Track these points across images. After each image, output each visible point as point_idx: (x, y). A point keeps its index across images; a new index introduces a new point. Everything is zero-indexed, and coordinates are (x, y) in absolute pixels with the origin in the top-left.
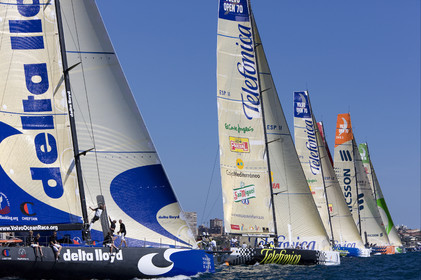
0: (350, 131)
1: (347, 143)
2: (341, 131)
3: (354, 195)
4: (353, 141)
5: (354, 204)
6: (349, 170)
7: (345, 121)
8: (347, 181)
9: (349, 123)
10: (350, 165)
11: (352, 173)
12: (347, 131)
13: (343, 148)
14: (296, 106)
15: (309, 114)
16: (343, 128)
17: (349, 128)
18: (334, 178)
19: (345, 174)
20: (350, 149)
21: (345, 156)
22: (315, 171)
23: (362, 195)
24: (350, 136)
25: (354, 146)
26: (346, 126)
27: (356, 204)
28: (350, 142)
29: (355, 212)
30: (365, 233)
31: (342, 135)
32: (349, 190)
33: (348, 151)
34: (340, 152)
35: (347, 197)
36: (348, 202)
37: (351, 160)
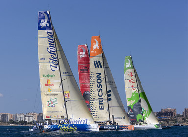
0: (100, 48)
1: (99, 55)
2: (94, 48)
3: (104, 91)
4: (103, 54)
5: (105, 97)
6: (100, 74)
7: (97, 41)
8: (99, 81)
9: (100, 43)
10: (101, 70)
11: (103, 76)
13: (96, 59)
14: (40, 22)
15: (50, 28)
16: (96, 46)
17: (100, 46)
18: (69, 74)
19: (98, 77)
20: (101, 60)
21: (98, 64)
22: (54, 69)
23: (110, 91)
24: (101, 51)
25: (104, 58)
26: (97, 44)
27: (106, 97)
28: (101, 55)
29: (105, 102)
30: (113, 116)
31: (95, 50)
32: (100, 88)
33: (99, 61)
34: (94, 61)
35: (99, 91)
36: (100, 94)
37: (101, 67)
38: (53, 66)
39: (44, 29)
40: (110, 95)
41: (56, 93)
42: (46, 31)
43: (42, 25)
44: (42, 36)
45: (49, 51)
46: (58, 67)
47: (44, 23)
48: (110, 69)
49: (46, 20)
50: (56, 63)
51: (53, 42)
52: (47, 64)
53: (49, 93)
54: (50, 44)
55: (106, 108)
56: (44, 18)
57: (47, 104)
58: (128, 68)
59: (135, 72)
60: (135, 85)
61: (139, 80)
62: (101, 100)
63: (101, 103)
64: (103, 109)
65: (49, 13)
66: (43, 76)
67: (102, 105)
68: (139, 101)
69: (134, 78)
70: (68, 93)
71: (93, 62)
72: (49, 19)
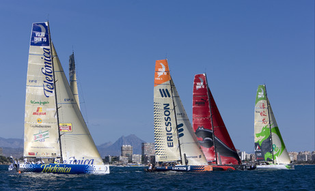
0: (168, 74)
1: (166, 83)
2: (160, 74)
3: (174, 125)
4: (171, 81)
5: (174, 131)
6: (168, 105)
7: (163, 66)
8: (167, 113)
9: (167, 67)
10: (168, 100)
11: (171, 107)
12: (165, 73)
13: (162, 87)
14: (34, 35)
16: (162, 71)
17: (167, 71)
18: (72, 101)
19: (165, 108)
20: (169, 88)
21: (164, 93)
22: (48, 94)
23: (182, 125)
24: (168, 77)
25: (172, 85)
26: (164, 69)
27: (176, 132)
28: (168, 82)
29: (175, 138)
30: (185, 155)
31: (161, 76)
32: (169, 121)
33: (167, 90)
34: (160, 90)
35: (167, 125)
36: (169, 129)
37: (169, 96)
38: (48, 91)
39: (39, 44)
40: (182, 130)
41: (48, 124)
42: (42, 47)
43: (37, 40)
44: (35, 53)
45: (44, 71)
46: (54, 92)
47: (40, 37)
48: (181, 98)
49: (43, 34)
50: (52, 87)
51: (50, 61)
52: (39, 88)
53: (38, 124)
54: (45, 63)
55: (176, 145)
56: (40, 30)
57: (33, 137)
58: (261, 99)
59: (268, 104)
60: (267, 118)
61: (272, 113)
62: (170, 136)
63: (169, 139)
64: (172, 146)
65: (47, 25)
66: (32, 103)
67: (171, 142)
68: (270, 137)
69: (266, 110)
70: (70, 125)
71: (158, 91)
72: (47, 32)
